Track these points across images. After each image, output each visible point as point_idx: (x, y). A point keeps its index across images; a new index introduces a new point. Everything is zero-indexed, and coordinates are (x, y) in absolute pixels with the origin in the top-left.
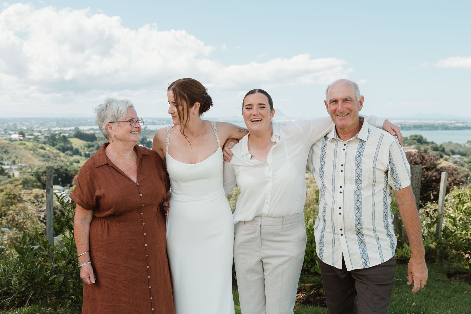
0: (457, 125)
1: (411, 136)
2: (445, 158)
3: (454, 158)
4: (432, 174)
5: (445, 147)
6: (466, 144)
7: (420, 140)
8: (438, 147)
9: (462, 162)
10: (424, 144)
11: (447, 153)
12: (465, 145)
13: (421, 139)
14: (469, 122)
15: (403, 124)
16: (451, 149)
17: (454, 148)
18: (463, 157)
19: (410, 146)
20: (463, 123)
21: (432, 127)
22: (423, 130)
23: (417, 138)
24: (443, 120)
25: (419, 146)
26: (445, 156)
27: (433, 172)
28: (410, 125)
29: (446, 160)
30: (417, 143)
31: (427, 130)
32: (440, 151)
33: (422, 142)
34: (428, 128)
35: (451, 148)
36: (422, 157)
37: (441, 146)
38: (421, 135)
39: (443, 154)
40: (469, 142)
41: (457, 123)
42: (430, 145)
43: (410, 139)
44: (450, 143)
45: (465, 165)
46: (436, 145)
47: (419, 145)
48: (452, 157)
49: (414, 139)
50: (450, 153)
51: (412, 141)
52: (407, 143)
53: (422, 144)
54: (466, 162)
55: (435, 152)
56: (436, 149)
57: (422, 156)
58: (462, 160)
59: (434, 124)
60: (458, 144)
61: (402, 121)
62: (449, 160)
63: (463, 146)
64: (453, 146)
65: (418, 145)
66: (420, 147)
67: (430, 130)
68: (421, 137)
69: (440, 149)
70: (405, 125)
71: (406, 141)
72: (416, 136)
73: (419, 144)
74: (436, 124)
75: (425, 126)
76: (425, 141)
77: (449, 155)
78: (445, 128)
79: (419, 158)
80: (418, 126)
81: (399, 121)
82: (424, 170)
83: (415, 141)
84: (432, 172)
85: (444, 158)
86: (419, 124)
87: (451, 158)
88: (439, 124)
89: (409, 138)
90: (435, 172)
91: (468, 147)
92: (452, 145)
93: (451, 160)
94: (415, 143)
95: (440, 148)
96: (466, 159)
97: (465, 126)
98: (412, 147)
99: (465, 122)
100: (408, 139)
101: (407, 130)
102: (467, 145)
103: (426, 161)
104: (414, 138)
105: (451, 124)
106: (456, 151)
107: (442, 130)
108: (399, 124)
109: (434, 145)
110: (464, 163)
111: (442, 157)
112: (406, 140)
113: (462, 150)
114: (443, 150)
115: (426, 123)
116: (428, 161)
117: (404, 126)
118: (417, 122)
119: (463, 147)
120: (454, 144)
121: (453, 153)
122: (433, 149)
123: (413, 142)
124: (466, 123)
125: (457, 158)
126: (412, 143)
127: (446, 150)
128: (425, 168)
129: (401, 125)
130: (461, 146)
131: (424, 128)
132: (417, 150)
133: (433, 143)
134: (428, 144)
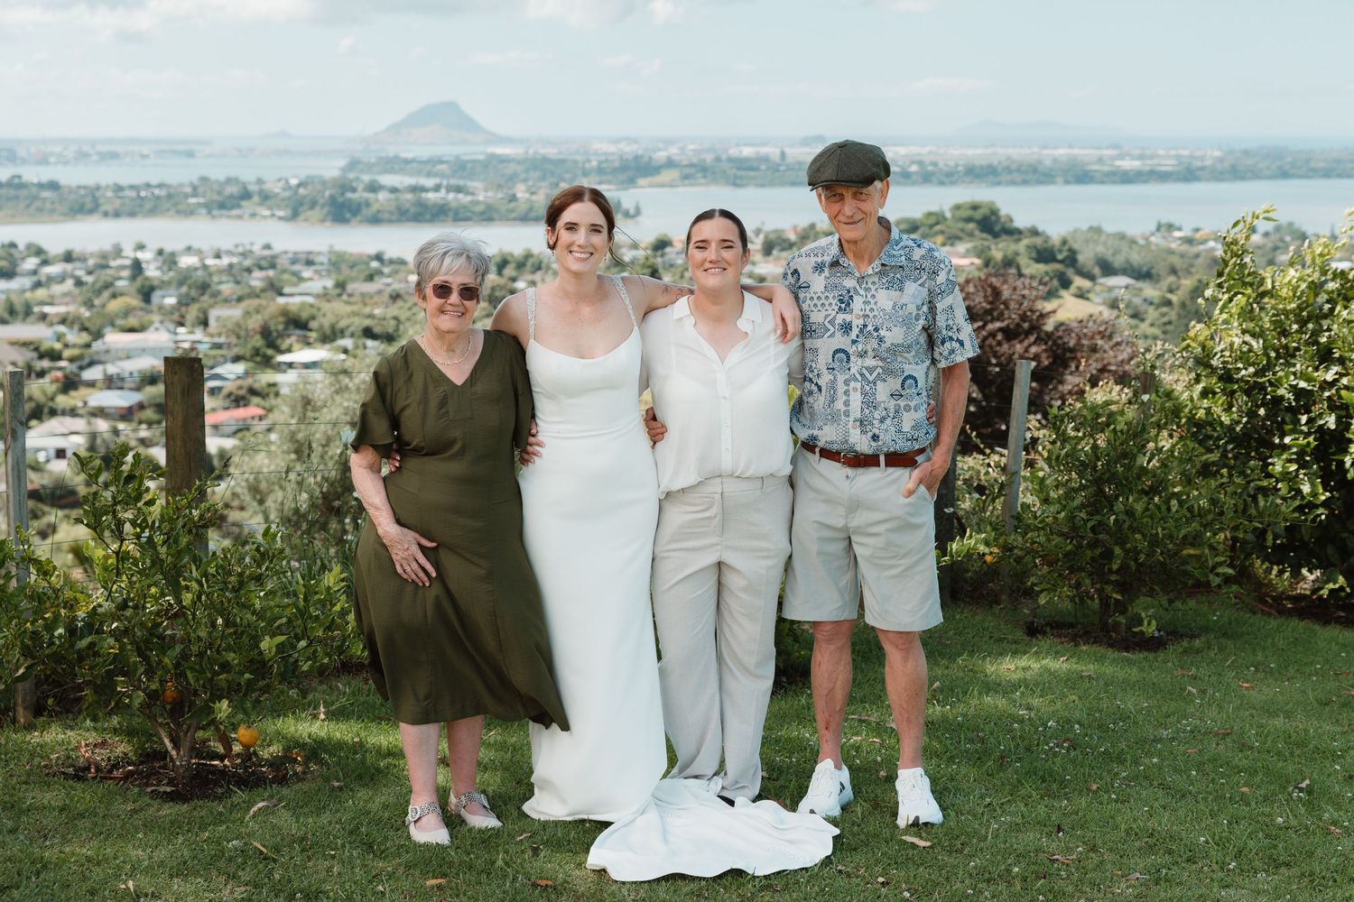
0: (1118, 163)
1: (958, 207)
2: (1079, 288)
3: (1111, 289)
4: (1026, 350)
5: (1076, 246)
6: (1152, 234)
7: (989, 224)
8: (1053, 246)
9: (1137, 301)
10: (1004, 237)
11: (1085, 270)
12: (1147, 239)
13: (993, 218)
14: (1162, 152)
15: (928, 160)
16: (1100, 256)
17: (1111, 252)
18: (1140, 284)
19: (952, 245)
20: (1141, 157)
21: (1033, 174)
22: (999, 184)
23: (978, 215)
24: (1070, 147)
25: (986, 243)
26: (1079, 282)
27: (1030, 346)
28: (952, 163)
29: (1081, 295)
30: (977, 233)
31: (1014, 183)
32: (1061, 262)
33: (997, 228)
34: (1018, 177)
35: (1100, 249)
36: (989, 290)
37: (1064, 242)
38: (993, 203)
39: (1070, 273)
40: (1163, 229)
41: (1121, 157)
42: (1026, 242)
43: (953, 216)
44: (1097, 230)
45: (1146, 312)
46: (1047, 239)
47: (987, 240)
48: (1101, 284)
49: (969, 220)
50: (1097, 271)
51: (961, 225)
52: (942, 232)
53: (996, 235)
54: (1151, 303)
55: (1042, 267)
56: (1044, 255)
57: (991, 286)
58: (1136, 295)
59: (1040, 162)
60: (1122, 237)
61: (925, 150)
62: (1091, 296)
63: (1142, 242)
64: (1105, 244)
65: (983, 239)
66: (989, 248)
67: (1025, 182)
68: (994, 212)
69: (1060, 257)
70: (935, 164)
71: (938, 228)
72: (975, 207)
73: (984, 235)
74: (1048, 163)
75: (1008, 170)
76: (1008, 225)
77: (1092, 278)
78: (1080, 175)
79: (981, 294)
80: (982, 167)
81: (914, 150)
82: (999, 337)
83: (971, 226)
84: (1026, 343)
85: (1073, 289)
86: (984, 163)
87: (1098, 288)
88: (1055, 160)
89: (948, 215)
90: (1034, 343)
91: (1156, 245)
92: (1103, 238)
93: (1097, 294)
94: (971, 235)
95: (1060, 251)
96: (1151, 291)
97: (1148, 168)
98: (962, 247)
99: (1148, 152)
100: (946, 219)
101: (942, 183)
102: (1153, 239)
103: (1006, 304)
104: (969, 213)
105: (1100, 160)
106: (1118, 261)
107: (1067, 182)
108: (913, 162)
109: (1038, 241)
110: (1143, 307)
111: (1066, 284)
112: (937, 223)
113: (1136, 258)
114: (1071, 260)
115: (1009, 158)
116: (1013, 305)
117: (930, 168)
118: (976, 154)
119: (1142, 246)
120: (1109, 235)
121: (1108, 269)
122: (1034, 255)
123: (962, 230)
124: (1151, 157)
125: (1120, 288)
126: (961, 234)
127: (1081, 258)
128: (1000, 329)
129: (920, 163)
130: (1133, 242)
131: (1005, 177)
132: (977, 261)
133: (1034, 232)
134: (1016, 237)
